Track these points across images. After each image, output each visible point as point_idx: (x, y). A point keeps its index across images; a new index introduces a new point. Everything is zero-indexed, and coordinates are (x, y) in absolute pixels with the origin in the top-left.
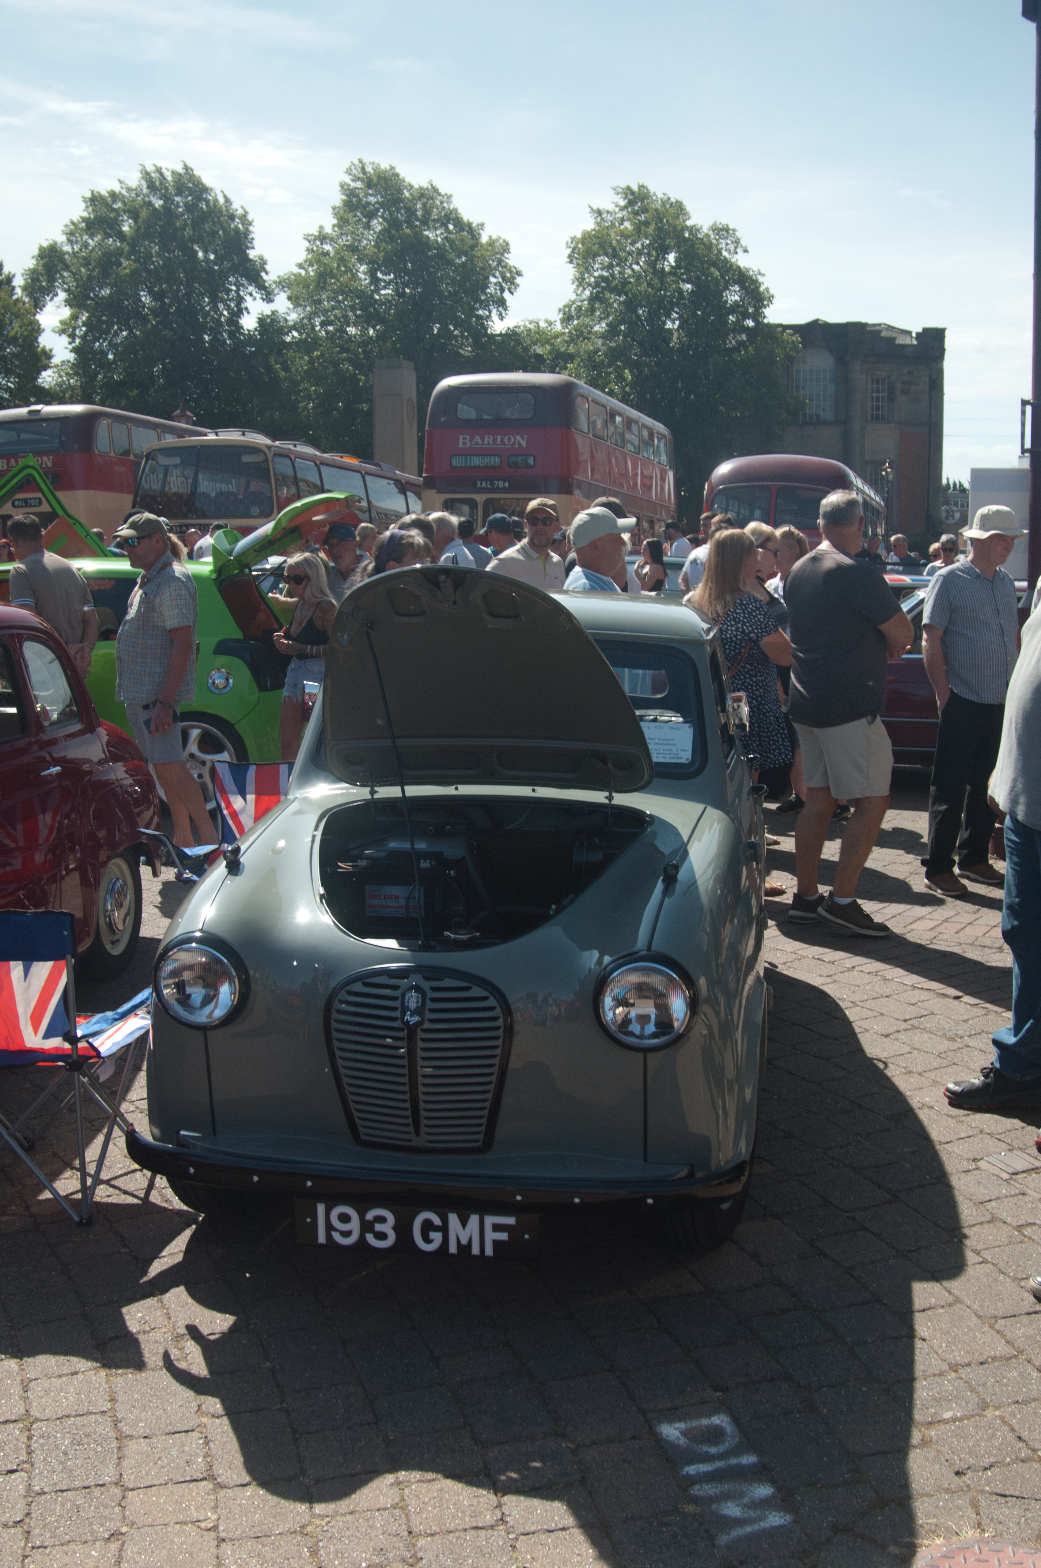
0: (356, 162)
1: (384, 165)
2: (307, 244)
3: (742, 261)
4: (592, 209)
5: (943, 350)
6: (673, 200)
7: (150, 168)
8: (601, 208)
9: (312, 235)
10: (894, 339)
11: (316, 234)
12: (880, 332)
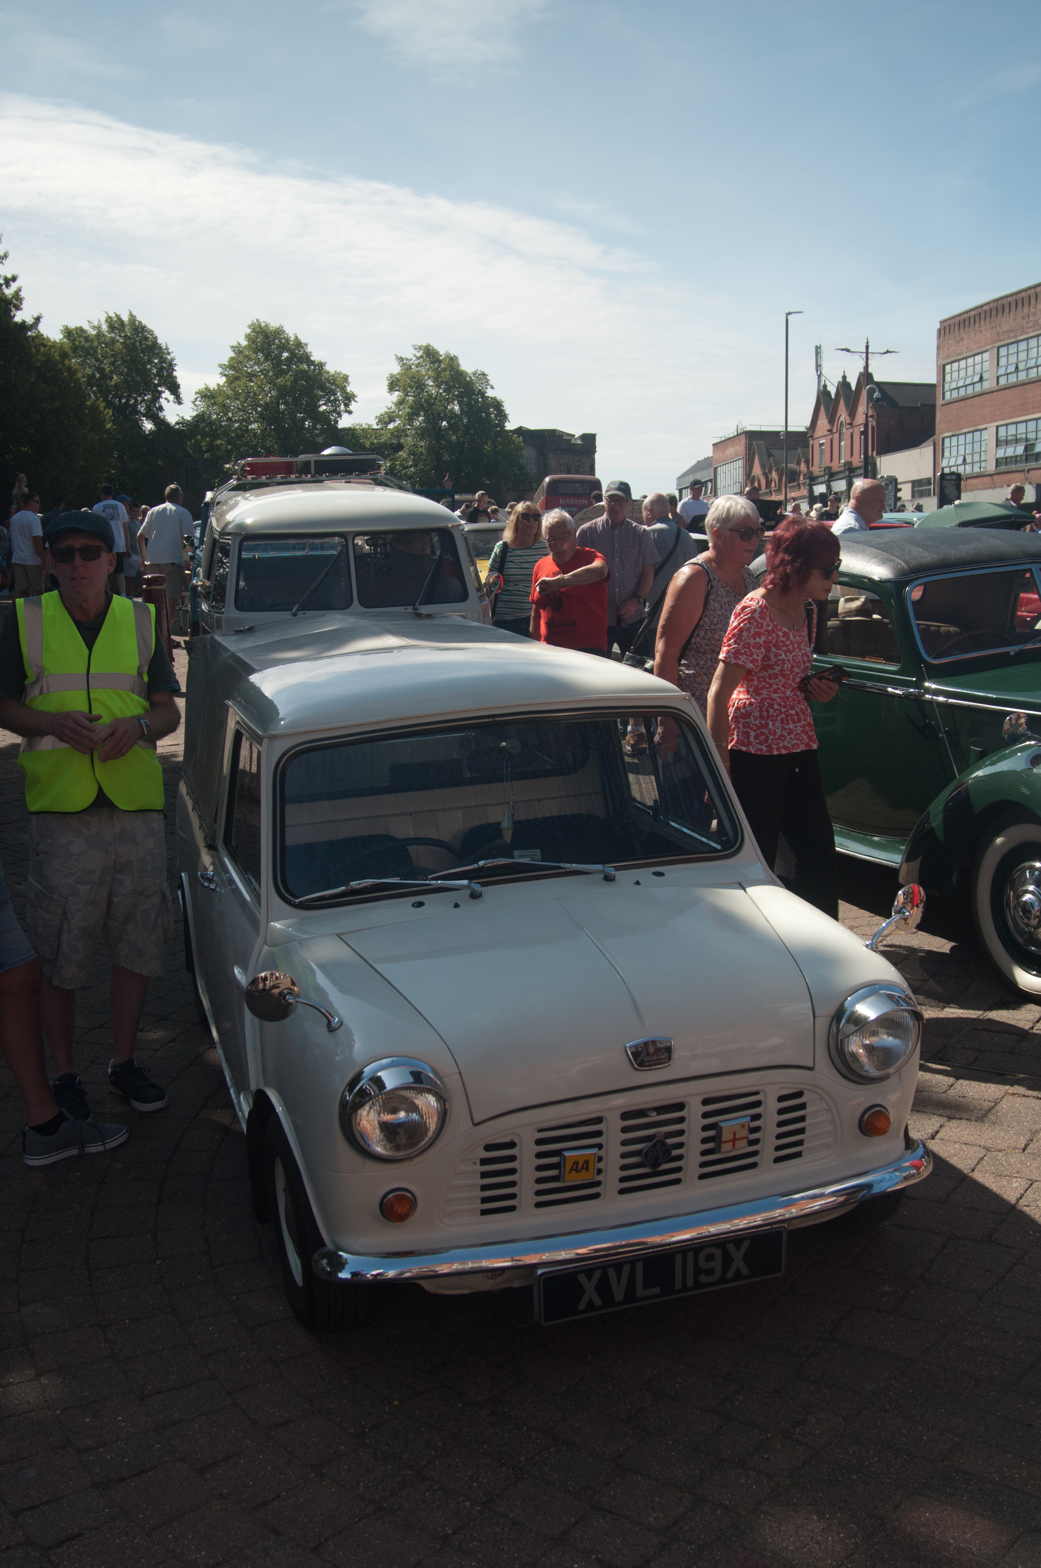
0: (255, 321)
1: (274, 324)
2: (220, 370)
3: (490, 393)
4: (397, 356)
5: (595, 447)
6: (452, 356)
7: (113, 315)
8: (403, 357)
9: (225, 365)
10: (570, 440)
11: (227, 363)
12: (563, 436)
